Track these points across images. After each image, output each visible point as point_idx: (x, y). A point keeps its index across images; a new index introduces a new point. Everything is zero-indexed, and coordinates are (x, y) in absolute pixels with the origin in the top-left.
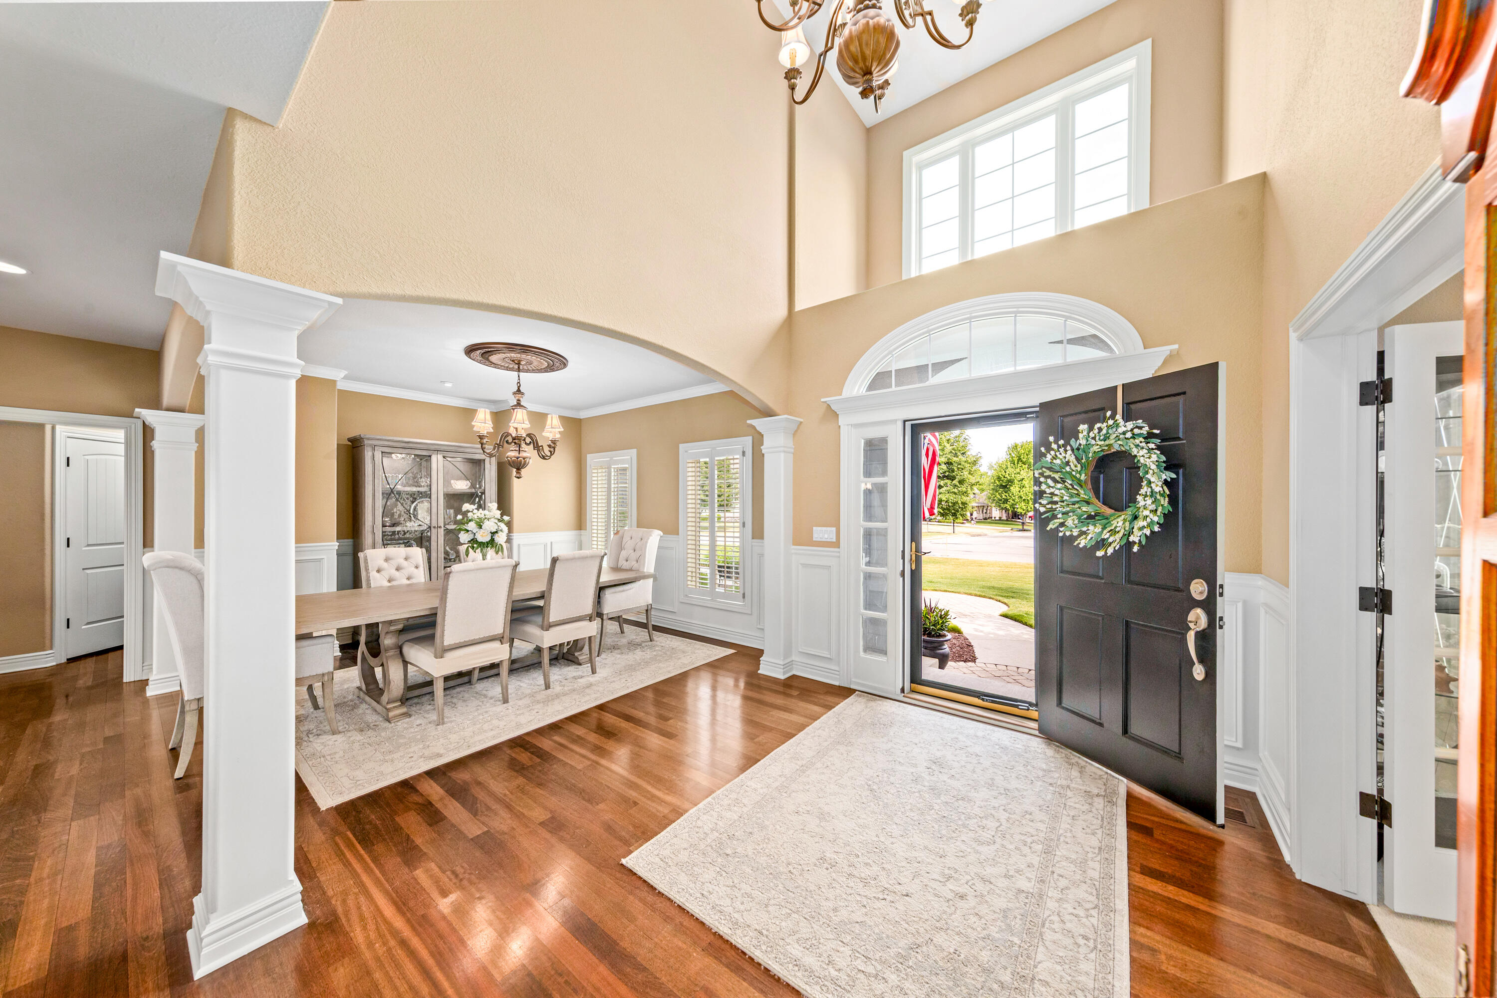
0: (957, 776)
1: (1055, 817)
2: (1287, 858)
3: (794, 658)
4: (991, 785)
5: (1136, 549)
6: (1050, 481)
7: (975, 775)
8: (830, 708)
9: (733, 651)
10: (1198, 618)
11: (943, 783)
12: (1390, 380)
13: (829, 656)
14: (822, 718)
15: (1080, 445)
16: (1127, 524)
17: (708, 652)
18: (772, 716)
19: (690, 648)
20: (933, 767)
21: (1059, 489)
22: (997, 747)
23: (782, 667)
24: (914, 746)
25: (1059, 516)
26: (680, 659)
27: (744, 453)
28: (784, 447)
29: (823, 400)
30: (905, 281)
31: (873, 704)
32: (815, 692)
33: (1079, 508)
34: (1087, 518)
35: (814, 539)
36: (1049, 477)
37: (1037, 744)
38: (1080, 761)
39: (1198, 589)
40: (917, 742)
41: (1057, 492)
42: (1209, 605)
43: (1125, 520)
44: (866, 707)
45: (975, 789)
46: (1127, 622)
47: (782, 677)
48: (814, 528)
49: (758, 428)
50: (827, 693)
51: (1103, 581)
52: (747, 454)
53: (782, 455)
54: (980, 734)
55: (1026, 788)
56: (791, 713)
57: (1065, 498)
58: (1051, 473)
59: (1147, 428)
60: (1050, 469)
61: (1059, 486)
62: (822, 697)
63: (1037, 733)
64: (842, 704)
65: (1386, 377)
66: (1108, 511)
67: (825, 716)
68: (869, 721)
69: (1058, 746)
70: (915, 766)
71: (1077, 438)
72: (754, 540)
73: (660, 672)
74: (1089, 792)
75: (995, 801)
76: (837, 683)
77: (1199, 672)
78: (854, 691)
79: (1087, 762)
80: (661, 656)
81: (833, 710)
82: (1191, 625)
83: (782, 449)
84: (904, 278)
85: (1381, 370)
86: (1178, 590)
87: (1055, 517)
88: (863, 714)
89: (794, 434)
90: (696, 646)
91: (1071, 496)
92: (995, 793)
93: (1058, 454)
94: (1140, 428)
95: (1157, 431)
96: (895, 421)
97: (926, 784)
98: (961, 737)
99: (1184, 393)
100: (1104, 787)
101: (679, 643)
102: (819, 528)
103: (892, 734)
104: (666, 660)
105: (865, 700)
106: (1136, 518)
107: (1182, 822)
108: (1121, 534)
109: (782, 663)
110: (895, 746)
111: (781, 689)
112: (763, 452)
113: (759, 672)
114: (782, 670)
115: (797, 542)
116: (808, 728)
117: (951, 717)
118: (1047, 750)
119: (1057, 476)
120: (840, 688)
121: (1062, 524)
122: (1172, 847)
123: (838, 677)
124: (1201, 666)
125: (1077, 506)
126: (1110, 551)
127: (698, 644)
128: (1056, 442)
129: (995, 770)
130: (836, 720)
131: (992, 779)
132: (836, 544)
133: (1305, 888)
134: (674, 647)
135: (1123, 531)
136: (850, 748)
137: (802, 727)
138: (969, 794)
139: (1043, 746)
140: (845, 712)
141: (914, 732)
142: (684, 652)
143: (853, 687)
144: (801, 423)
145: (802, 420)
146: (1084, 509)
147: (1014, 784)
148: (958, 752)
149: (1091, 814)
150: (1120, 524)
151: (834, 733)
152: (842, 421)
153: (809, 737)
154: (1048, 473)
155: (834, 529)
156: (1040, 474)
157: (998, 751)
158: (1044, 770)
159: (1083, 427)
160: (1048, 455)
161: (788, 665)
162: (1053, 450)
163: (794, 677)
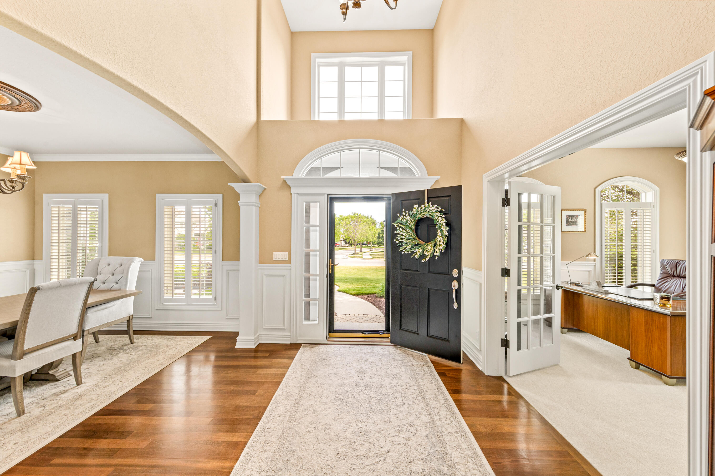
0: (372, 376)
1: (416, 381)
2: (480, 368)
3: (259, 333)
4: (387, 375)
5: (437, 258)
6: (401, 229)
7: (379, 373)
8: (293, 358)
9: (209, 337)
10: (455, 284)
11: (369, 382)
12: (509, 198)
13: (284, 328)
14: (291, 366)
15: (413, 213)
16: (432, 248)
17: (189, 342)
18: (260, 374)
19: (172, 342)
20: (360, 375)
21: (405, 233)
22: (379, 355)
23: (254, 340)
24: (346, 366)
25: (404, 245)
26: (166, 352)
27: (216, 205)
28: (256, 203)
29: (282, 177)
30: (313, 121)
31: (314, 349)
32: (279, 351)
33: (412, 241)
34: (414, 246)
35: (274, 259)
36: (400, 227)
37: (392, 349)
38: (410, 352)
39: (455, 273)
40: (347, 364)
41: (404, 234)
42: (459, 279)
43: (431, 246)
44: (312, 352)
45: (383, 380)
46: (428, 288)
47: (254, 347)
48: (274, 253)
49: (236, 189)
50: (286, 350)
51: (419, 273)
52: (218, 205)
53: (254, 208)
54: (369, 351)
55: (400, 371)
56: (271, 368)
57: (407, 237)
58: (401, 226)
59: (440, 209)
60: (401, 223)
61: (404, 231)
62: (284, 353)
63: (390, 344)
64: (298, 354)
65: (508, 197)
66: (423, 243)
67: (292, 364)
68: (318, 360)
69: (399, 348)
70: (352, 377)
71: (412, 211)
72: (223, 262)
73: (153, 366)
74: (420, 365)
75: (393, 382)
76: (289, 342)
77: (455, 306)
78: (300, 345)
79: (412, 351)
80: (147, 353)
81: (295, 359)
82: (453, 288)
83: (254, 204)
84: (312, 119)
85: (506, 195)
86: (448, 274)
87: (402, 245)
88: (312, 356)
89: (261, 195)
90: (177, 340)
91: (409, 236)
92: (391, 379)
93: (405, 217)
94: (438, 208)
95: (444, 210)
96: (324, 194)
97: (362, 385)
98: (364, 356)
99: (450, 196)
100: (423, 361)
101: (160, 340)
102: (277, 253)
103: (332, 363)
104: (154, 356)
105: (308, 348)
106: (435, 245)
107: (449, 366)
108: (431, 252)
109: (253, 338)
110: (338, 370)
111: (252, 354)
112: (239, 204)
113: (236, 347)
114: (253, 343)
115: (261, 262)
116: (286, 375)
117: (353, 346)
118: (397, 351)
119: (404, 227)
120: (291, 344)
121: (405, 248)
122: (454, 378)
123: (290, 338)
124: (456, 303)
125: (410, 240)
126: (427, 259)
127: (178, 338)
128: (405, 212)
129: (385, 367)
130: (300, 365)
131: (386, 372)
132: (289, 262)
133: (489, 377)
134: (157, 344)
135: (431, 251)
136: (316, 379)
137: (282, 376)
138: (382, 383)
139: (394, 349)
140: (302, 358)
141: (342, 359)
142: (168, 346)
143: (299, 342)
144: (265, 189)
145: (266, 187)
146: (414, 242)
147: (395, 371)
148: (366, 363)
149: (426, 375)
150: (430, 248)
151: (303, 373)
152: (293, 191)
153: (290, 380)
154: (400, 225)
155: (287, 253)
156: (397, 226)
157: (380, 357)
158: (401, 360)
159: (416, 206)
160: (400, 217)
161: (257, 338)
162: (403, 215)
163: (261, 345)
